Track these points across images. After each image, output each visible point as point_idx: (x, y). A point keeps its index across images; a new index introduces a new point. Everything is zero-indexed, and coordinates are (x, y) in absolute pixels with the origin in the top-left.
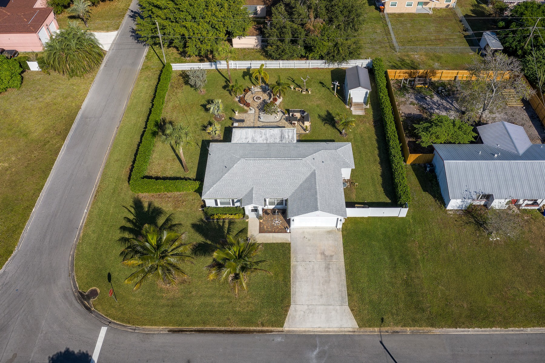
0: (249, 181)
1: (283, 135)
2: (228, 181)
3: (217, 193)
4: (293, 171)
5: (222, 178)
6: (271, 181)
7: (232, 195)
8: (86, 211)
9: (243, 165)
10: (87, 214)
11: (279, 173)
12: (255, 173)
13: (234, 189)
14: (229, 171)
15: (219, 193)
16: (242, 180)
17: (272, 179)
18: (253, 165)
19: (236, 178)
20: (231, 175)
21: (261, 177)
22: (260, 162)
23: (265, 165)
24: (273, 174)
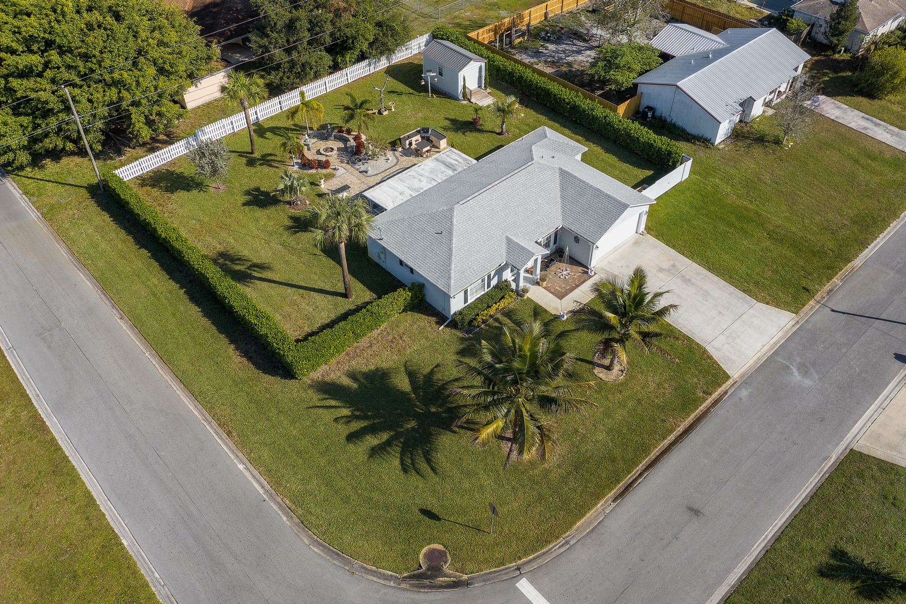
0: (494, 231)
1: (447, 164)
2: (466, 249)
3: (466, 274)
4: (535, 185)
5: (454, 249)
6: (522, 214)
7: (489, 265)
8: (241, 467)
9: (465, 214)
10: (252, 468)
11: (522, 198)
12: (491, 216)
13: (483, 255)
14: (454, 233)
15: (469, 272)
16: (483, 235)
17: (520, 210)
18: (478, 207)
19: (472, 237)
20: (462, 238)
21: (504, 216)
22: (484, 196)
23: (494, 197)
24: (515, 204)
